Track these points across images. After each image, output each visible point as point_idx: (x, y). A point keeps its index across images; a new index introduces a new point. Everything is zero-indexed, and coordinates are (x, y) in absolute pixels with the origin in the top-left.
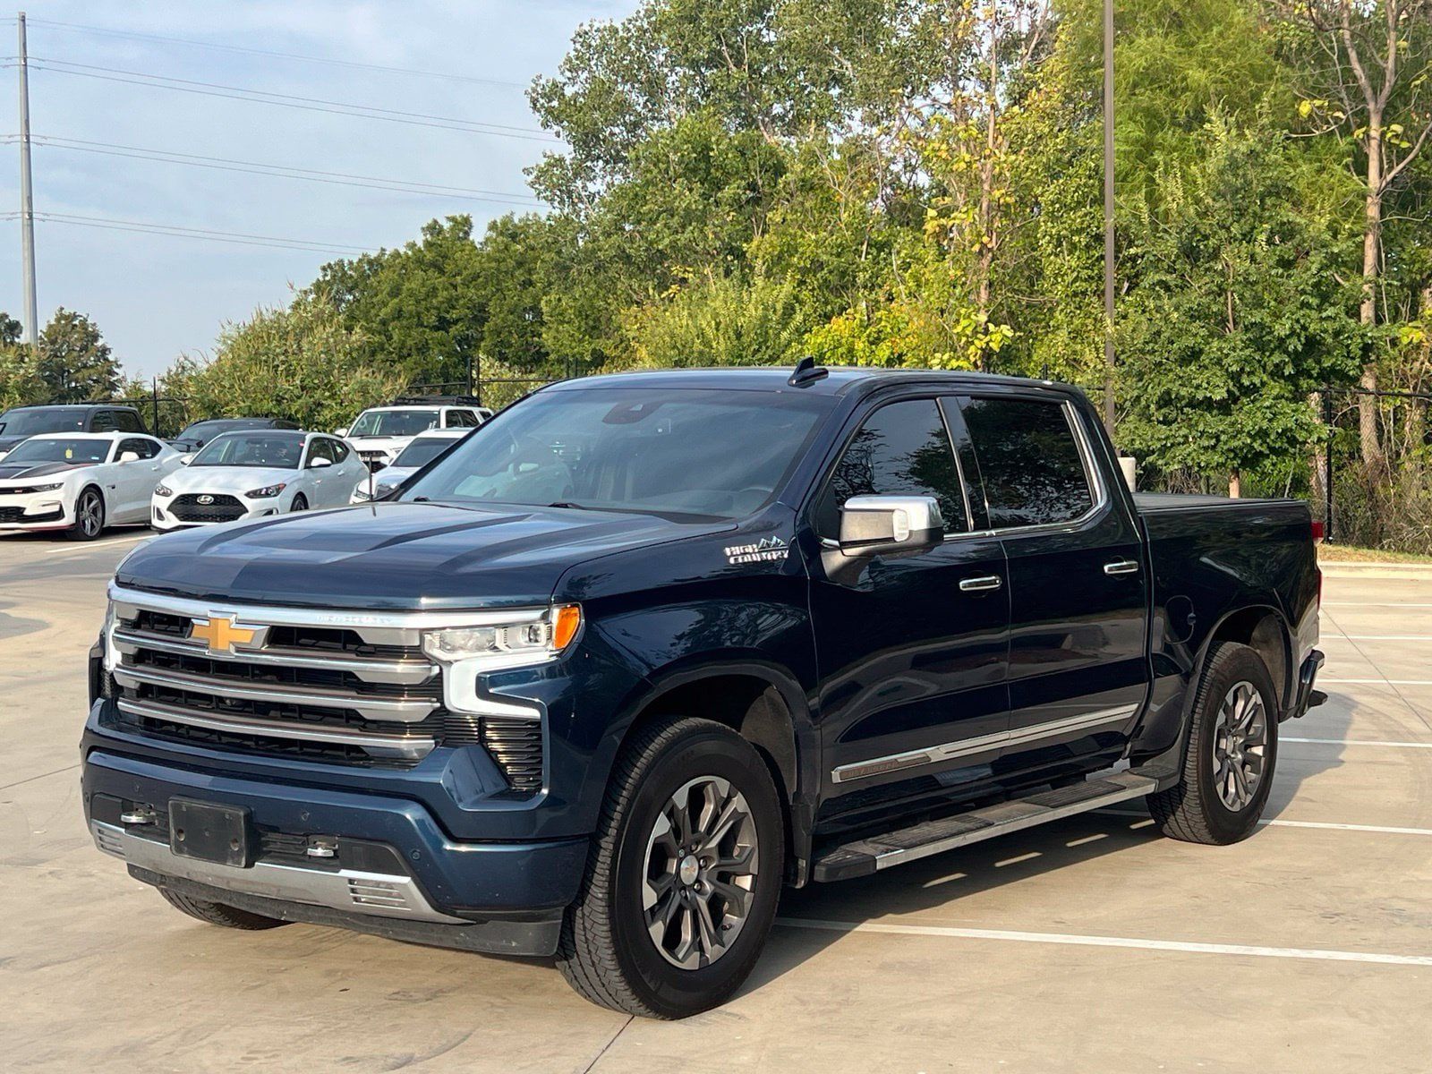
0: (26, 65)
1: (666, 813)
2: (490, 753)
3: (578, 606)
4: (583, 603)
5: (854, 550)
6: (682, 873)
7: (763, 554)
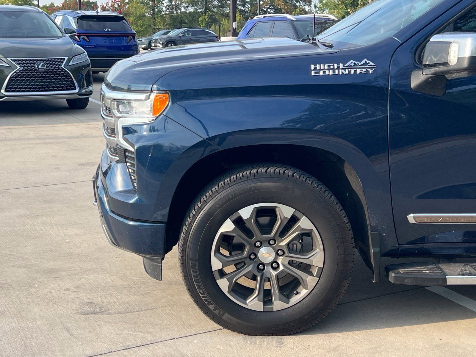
1: (232, 220)
2: (128, 168)
3: (168, 93)
4: (171, 91)
5: (428, 70)
6: (260, 255)
7: (347, 70)
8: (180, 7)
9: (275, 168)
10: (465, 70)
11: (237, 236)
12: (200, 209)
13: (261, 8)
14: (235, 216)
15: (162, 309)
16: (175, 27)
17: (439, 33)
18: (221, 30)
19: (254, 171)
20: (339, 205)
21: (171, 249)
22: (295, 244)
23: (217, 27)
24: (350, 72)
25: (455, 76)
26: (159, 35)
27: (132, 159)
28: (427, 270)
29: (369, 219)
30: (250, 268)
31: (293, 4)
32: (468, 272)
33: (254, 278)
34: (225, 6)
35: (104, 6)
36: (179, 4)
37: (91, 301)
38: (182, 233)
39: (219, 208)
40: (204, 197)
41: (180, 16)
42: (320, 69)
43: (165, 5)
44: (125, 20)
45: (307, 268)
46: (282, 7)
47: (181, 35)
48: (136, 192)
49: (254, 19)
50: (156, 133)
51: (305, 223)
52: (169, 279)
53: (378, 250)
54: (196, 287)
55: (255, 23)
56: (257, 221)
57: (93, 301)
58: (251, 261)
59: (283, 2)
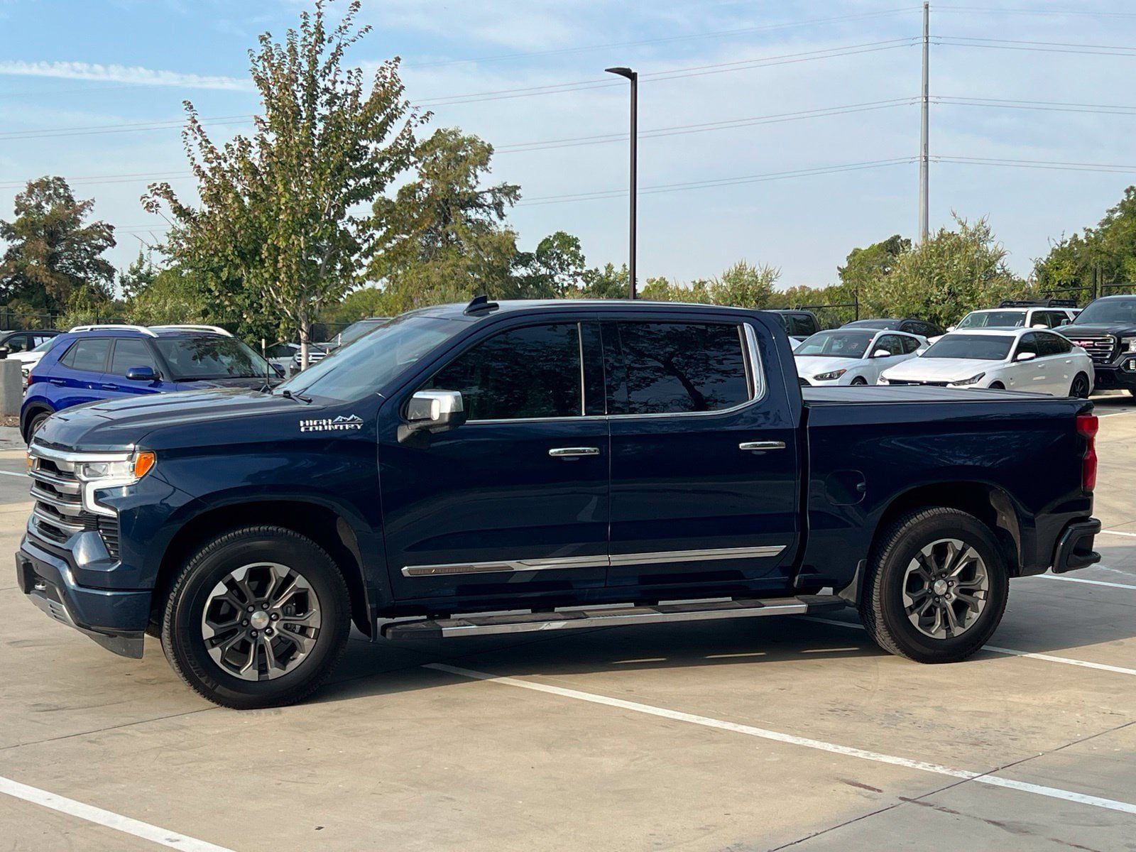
0: (927, 42)
1: (225, 583)
2: (101, 536)
3: (153, 453)
4: (157, 451)
5: (413, 425)
6: (252, 621)
7: (336, 426)
9: (268, 527)
10: (446, 424)
11: (230, 600)
12: (190, 573)
14: (227, 579)
15: (130, 702)
17: (419, 390)
19: (246, 530)
22: (290, 606)
24: (339, 427)
25: (438, 430)
30: (243, 635)
31: (70, 275)
39: (211, 570)
40: (194, 560)
42: (310, 426)
45: (303, 631)
46: (45, 281)
48: (115, 560)
49: (70, 332)
50: (136, 494)
51: (300, 582)
52: (117, 682)
53: (374, 606)
54: (187, 658)
55: (72, 341)
56: (249, 583)
58: (244, 628)
59: (47, 271)
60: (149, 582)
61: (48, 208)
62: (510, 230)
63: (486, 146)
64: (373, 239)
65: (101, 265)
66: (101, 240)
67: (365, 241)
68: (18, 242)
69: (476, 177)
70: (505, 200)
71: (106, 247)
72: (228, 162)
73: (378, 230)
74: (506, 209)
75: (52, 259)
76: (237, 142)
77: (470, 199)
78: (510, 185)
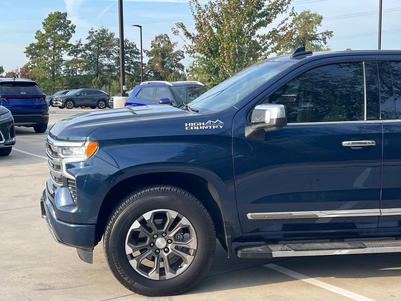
1: (139, 221)
2: (70, 191)
3: (97, 142)
5: (254, 126)
6: (156, 243)
7: (207, 126)
8: (76, 71)
9: (165, 187)
10: (274, 126)
11: (142, 231)
12: (118, 214)
13: (143, 72)
14: (140, 219)
15: (91, 285)
16: (72, 87)
17: (260, 104)
18: (111, 89)
19: (152, 189)
20: (205, 209)
21: (98, 244)
22: (179, 235)
23: (108, 87)
24: (209, 127)
25: (270, 129)
26: (59, 94)
27: (74, 184)
28: (261, 248)
29: (224, 218)
30: (150, 252)
31: (169, 69)
32: (285, 249)
33: (153, 259)
34: (113, 70)
35: (14, 72)
36: (75, 69)
37: (41, 283)
38: (106, 231)
39: (130, 213)
40: (121, 207)
41: (76, 79)
42: (191, 126)
43: (63, 69)
44: (37, 85)
45: (187, 251)
46: (160, 71)
47: (78, 94)
48: (75, 206)
50: (87, 167)
51: (184, 221)
52: (93, 268)
53: (230, 237)
54: (116, 266)
55: (141, 88)
56: (154, 221)
57: (43, 283)
58: (151, 248)
59: (161, 67)
60: (94, 220)
61: (162, 45)
62: (329, 48)
63: (320, 16)
64: (267, 44)
65: (180, 65)
66: (180, 56)
67: (263, 45)
68: (152, 58)
69: (316, 28)
70: (327, 37)
71: (181, 59)
72: (206, 13)
73: (269, 40)
74: (327, 40)
75: (163, 63)
76: (210, 4)
77: (314, 37)
78: (329, 31)
